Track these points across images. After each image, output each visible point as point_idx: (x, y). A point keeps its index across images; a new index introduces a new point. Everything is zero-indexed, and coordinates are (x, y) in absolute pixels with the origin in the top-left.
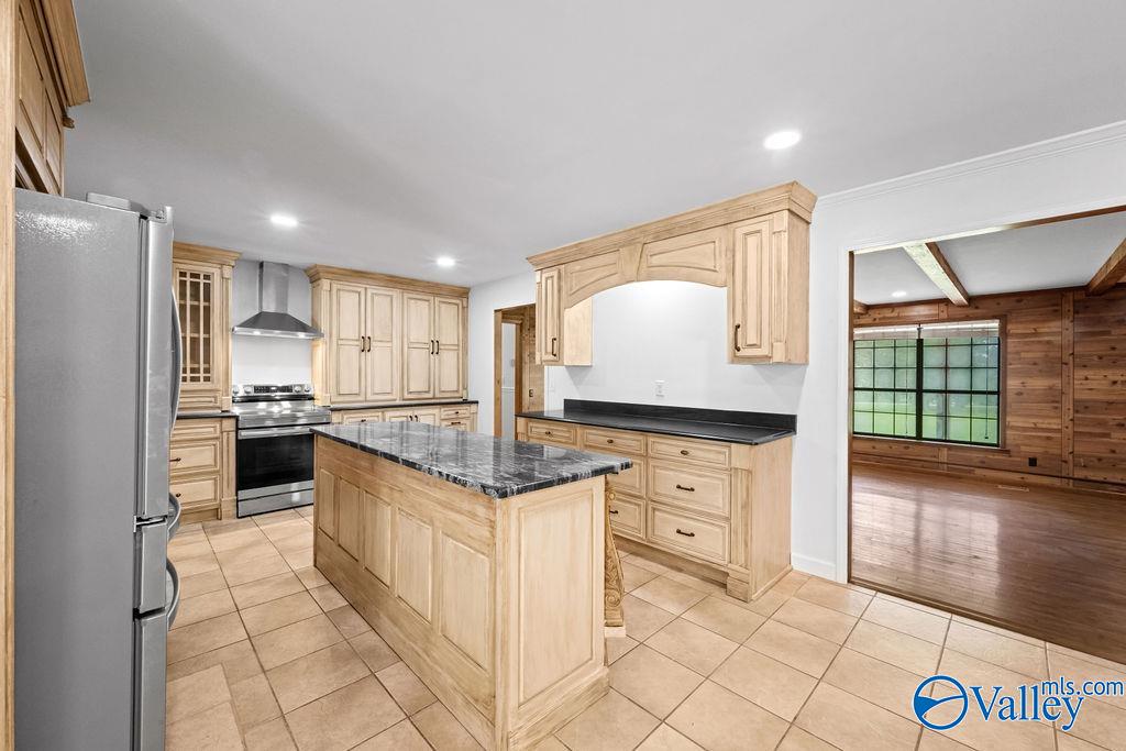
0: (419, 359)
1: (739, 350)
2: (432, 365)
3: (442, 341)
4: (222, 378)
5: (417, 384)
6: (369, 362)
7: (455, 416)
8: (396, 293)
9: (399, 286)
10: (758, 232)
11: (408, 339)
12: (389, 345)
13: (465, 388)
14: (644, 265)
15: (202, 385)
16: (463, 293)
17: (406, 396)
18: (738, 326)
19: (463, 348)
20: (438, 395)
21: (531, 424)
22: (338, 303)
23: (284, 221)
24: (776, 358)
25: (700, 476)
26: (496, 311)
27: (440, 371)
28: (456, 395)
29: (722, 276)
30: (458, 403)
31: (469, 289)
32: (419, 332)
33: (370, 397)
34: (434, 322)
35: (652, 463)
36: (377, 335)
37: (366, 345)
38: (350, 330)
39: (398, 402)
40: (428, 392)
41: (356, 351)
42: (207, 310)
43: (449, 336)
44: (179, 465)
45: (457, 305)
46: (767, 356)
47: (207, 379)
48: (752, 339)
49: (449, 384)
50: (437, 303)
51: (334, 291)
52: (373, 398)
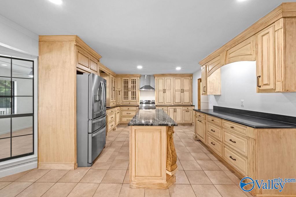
0: (178, 94)
1: (260, 87)
2: (181, 96)
3: (185, 89)
4: (138, 99)
5: (178, 100)
6: (165, 95)
7: (187, 109)
8: (172, 78)
9: (172, 76)
10: (268, 33)
11: (175, 89)
12: (170, 91)
13: (192, 102)
14: (227, 58)
15: (134, 100)
16: (191, 75)
17: (175, 103)
18: (260, 77)
19: (191, 91)
20: (183, 103)
21: (197, 113)
22: (158, 82)
23: (140, 67)
24: (277, 90)
25: (238, 137)
26: (198, 79)
27: (184, 97)
28: (189, 104)
29: (254, 56)
30: (190, 106)
31: (193, 74)
32: (178, 87)
33: (166, 103)
34: (182, 84)
35: (223, 130)
36: (167, 89)
37: (164, 91)
38: (161, 88)
39: (172, 105)
40: (181, 102)
41: (162, 93)
42: (135, 86)
43: (187, 87)
44: (130, 114)
45: (189, 79)
46: (273, 89)
47: (135, 99)
48: (266, 82)
49: (187, 100)
50: (183, 79)
51: (158, 79)
52: (166, 104)
